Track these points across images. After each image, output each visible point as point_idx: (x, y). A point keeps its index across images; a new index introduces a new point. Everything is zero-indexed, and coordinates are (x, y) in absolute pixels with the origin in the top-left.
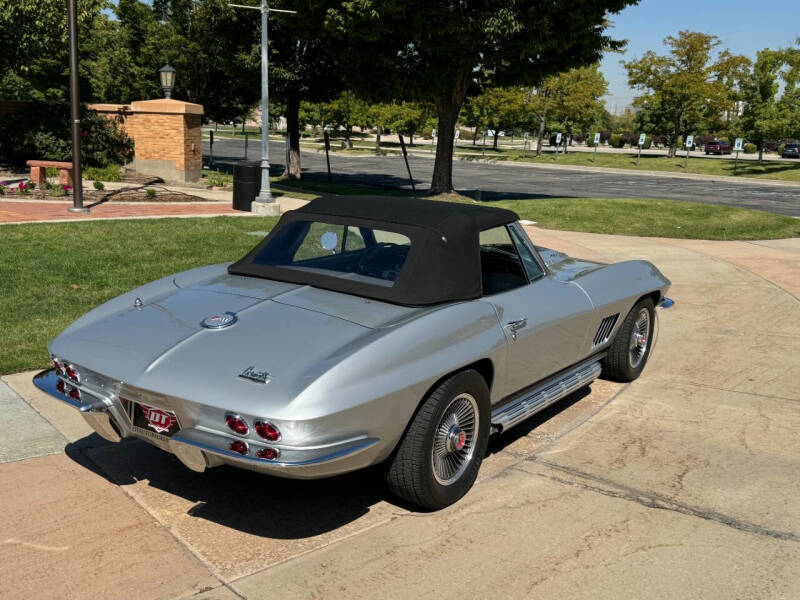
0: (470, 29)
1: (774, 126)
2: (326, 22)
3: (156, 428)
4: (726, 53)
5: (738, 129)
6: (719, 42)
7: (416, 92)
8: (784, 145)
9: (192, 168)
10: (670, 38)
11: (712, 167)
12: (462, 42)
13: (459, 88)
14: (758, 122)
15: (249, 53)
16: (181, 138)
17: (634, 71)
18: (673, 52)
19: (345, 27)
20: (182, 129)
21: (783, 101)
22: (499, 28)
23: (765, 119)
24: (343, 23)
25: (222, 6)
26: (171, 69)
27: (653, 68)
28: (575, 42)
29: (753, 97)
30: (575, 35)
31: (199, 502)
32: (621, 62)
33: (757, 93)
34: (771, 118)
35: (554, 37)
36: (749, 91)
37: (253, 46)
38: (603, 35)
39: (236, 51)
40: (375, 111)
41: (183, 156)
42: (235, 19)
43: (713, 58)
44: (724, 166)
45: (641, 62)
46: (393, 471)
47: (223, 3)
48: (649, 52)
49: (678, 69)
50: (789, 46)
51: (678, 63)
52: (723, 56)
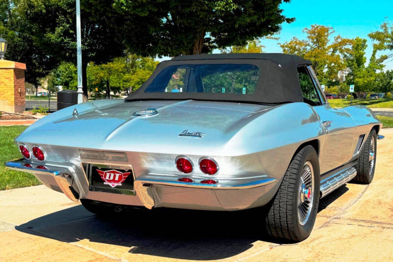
0: (206, 8)
1: (366, 81)
2: (114, 4)
3: (111, 184)
4: (339, 37)
5: (345, 84)
6: (334, 31)
7: (172, 49)
8: (369, 95)
9: (19, 104)
10: (306, 29)
11: (337, 103)
12: (201, 16)
13: (197, 47)
14: (357, 80)
15: (54, 33)
16: (12, 85)
17: (286, 49)
18: (309, 37)
19: (126, 7)
20: (13, 78)
21: (370, 67)
22: (224, 7)
23: (360, 78)
24: (125, 4)
25: (36, 3)
26: (4, 40)
27: (297, 47)
28: (267, 17)
29: (353, 65)
30: (268, 14)
31: (133, 247)
32: (278, 44)
33: (354, 63)
34: (364, 77)
35: (255, 14)
36: (350, 62)
37: (57, 28)
38: (281, 14)
39: (45, 32)
40: (128, 77)
41: (14, 96)
42: (44, 11)
43: (331, 41)
44: (344, 102)
45: (290, 44)
46: (271, 213)
47: (37, 1)
48: (294, 38)
49: (312, 47)
50: (376, 31)
51: (312, 44)
52: (337, 39)
